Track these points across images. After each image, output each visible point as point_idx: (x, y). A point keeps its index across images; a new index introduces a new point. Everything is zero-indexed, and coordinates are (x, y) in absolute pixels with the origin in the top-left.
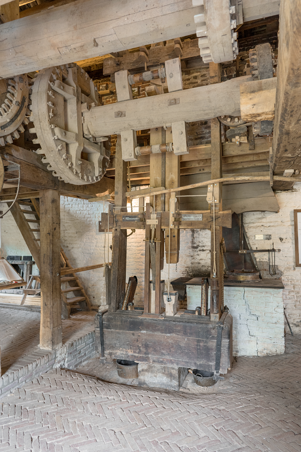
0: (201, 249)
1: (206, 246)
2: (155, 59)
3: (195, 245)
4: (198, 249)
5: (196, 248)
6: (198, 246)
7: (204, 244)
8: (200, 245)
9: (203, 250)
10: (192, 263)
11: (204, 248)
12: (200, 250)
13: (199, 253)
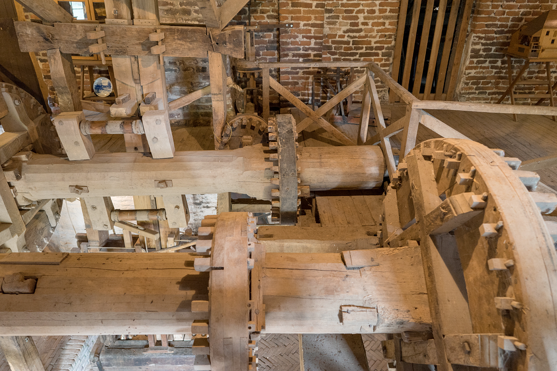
0: (205, 205)
1: (211, 202)
2: (117, 45)
3: (198, 202)
4: (201, 206)
5: (199, 204)
6: (202, 202)
7: (208, 201)
8: (204, 201)
9: (208, 207)
10: (195, 220)
11: (209, 205)
12: (204, 207)
13: (203, 209)
